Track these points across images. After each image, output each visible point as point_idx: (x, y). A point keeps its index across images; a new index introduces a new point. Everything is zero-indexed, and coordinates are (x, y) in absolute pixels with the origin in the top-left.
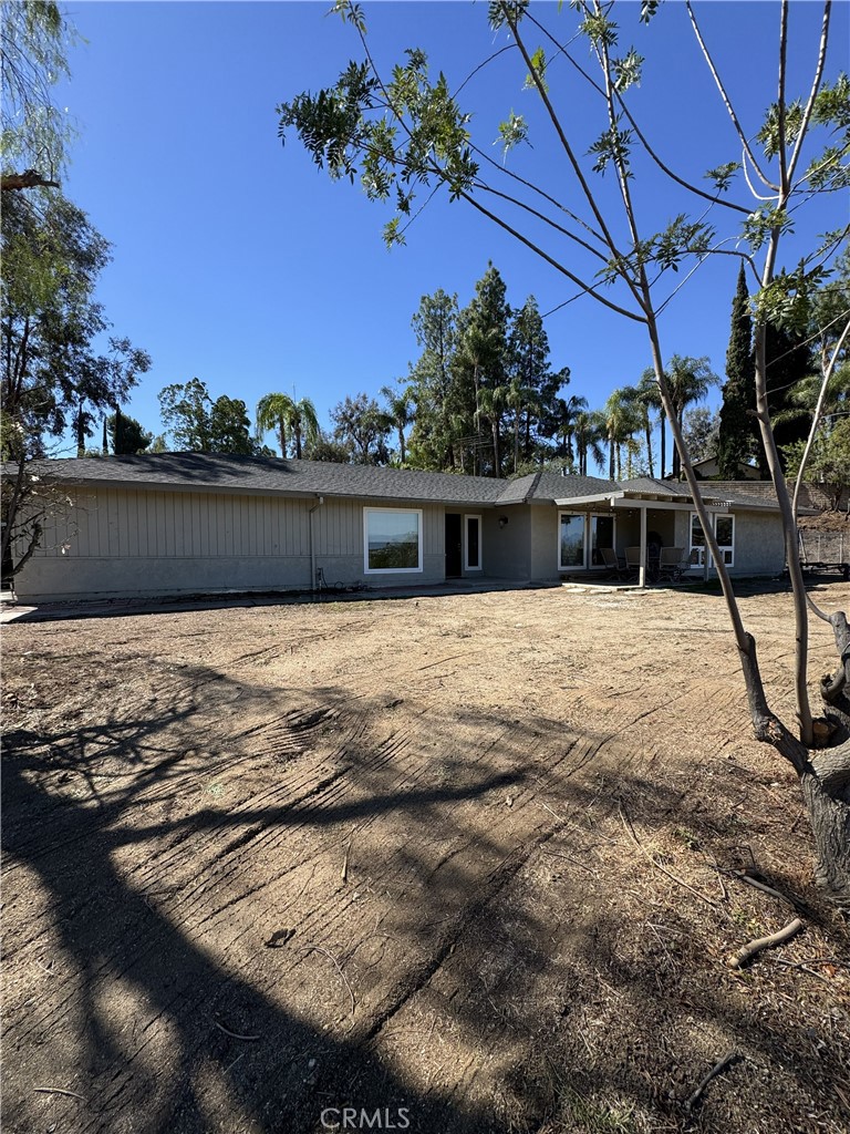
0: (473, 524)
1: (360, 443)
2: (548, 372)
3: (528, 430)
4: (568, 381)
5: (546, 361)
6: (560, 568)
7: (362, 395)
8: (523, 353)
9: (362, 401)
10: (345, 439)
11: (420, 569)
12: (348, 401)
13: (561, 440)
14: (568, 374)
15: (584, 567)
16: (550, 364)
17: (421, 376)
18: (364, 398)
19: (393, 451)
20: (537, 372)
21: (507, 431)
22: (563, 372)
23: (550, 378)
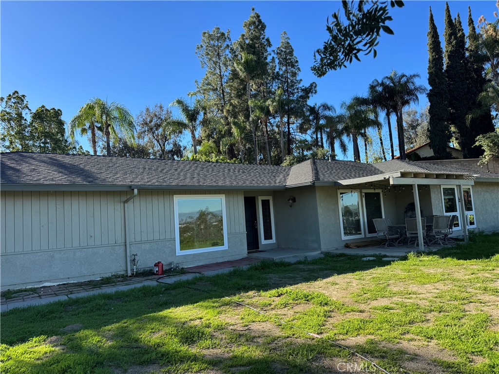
0: (266, 204)
1: (158, 141)
2: (300, 85)
3: (289, 128)
4: (316, 92)
5: (298, 78)
6: (344, 238)
7: (159, 106)
8: (281, 73)
9: (159, 109)
10: (146, 139)
11: (225, 247)
12: (148, 110)
13: (315, 136)
14: (315, 87)
15: (362, 236)
16: (301, 80)
17: (205, 90)
18: (161, 107)
19: (185, 148)
20: (292, 86)
21: (273, 130)
22: (311, 85)
23: (303, 90)
